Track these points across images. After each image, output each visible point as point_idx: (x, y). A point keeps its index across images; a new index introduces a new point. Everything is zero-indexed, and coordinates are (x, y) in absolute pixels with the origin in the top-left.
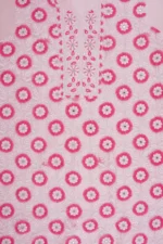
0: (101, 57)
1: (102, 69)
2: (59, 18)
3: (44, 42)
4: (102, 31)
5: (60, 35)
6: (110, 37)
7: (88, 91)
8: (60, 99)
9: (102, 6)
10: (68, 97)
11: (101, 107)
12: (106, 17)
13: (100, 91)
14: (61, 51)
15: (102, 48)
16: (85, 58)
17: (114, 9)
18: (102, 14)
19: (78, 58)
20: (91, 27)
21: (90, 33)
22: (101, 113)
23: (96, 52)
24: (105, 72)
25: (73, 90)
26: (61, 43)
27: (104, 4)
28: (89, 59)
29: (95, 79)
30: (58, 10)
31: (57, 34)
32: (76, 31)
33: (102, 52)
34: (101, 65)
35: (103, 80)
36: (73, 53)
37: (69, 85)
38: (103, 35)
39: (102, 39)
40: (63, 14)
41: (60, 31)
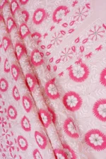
0: (61, 74)
26: (52, 28)
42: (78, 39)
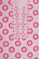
0: (27, 24)
1: (28, 28)
2: (12, 9)
3: (7, 18)
4: (28, 14)
5: (13, 15)
6: (31, 16)
7: (23, 36)
8: (13, 39)
9: (28, 5)
10: (16, 39)
11: (28, 42)
12: (29, 9)
13: (27, 36)
14: (13, 21)
15: (28, 20)
16: (22, 24)
17: (32, 6)
18: (28, 8)
19: (19, 24)
20: (24, 13)
21: (24, 15)
22: (28, 44)
23: (26, 22)
24: (29, 29)
25: (18, 36)
26: (13, 18)
27: (29, 4)
28: (23, 25)
29: (26, 32)
30: (12, 6)
31: (12, 15)
32: (19, 14)
33: (28, 22)
34: (28, 27)
35: (28, 32)
36: (17, 22)
37: (16, 34)
38: (28, 16)
39: (28, 17)
40: (14, 7)
41: (13, 14)
42: (22, 14)
